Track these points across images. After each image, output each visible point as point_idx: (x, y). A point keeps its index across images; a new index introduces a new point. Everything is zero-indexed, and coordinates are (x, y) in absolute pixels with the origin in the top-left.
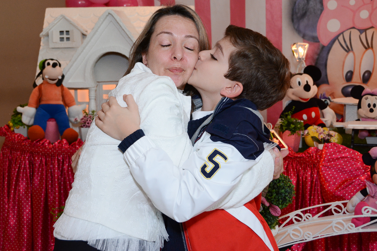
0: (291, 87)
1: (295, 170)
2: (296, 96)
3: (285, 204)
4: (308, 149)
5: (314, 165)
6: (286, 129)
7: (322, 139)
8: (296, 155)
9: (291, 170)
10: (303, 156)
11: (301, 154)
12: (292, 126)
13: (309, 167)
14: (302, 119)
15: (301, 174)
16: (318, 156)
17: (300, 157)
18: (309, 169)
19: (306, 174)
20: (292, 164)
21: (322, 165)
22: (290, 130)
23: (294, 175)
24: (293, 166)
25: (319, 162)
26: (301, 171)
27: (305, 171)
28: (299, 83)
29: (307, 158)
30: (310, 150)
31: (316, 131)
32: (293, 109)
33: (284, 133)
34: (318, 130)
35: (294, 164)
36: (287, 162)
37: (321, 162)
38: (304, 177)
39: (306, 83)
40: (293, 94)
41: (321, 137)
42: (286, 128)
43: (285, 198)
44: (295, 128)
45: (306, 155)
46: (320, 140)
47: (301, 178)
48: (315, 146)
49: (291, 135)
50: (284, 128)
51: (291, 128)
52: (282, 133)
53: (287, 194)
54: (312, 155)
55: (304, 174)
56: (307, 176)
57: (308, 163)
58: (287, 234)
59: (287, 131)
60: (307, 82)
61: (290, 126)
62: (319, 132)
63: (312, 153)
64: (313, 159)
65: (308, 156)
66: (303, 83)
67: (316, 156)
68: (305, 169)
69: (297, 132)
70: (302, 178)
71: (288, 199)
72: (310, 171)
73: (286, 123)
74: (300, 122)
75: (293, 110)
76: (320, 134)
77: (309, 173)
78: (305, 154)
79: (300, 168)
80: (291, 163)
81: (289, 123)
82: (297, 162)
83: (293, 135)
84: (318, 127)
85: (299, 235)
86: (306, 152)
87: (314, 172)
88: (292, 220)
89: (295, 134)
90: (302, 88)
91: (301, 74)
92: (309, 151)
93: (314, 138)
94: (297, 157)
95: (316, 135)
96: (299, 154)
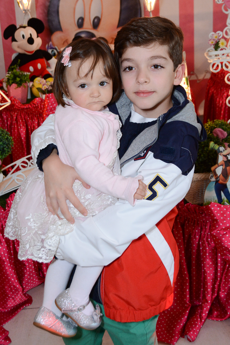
0: (16, 41)
1: (24, 120)
2: (21, 48)
3: (4, 154)
4: (33, 101)
5: (40, 115)
6: (13, 83)
7: (45, 90)
8: (22, 107)
9: (21, 121)
10: (29, 107)
11: (27, 105)
12: (18, 79)
13: (36, 117)
14: (29, 71)
15: (29, 124)
16: (42, 106)
17: (27, 108)
18: (36, 118)
19: (34, 123)
20: (21, 115)
21: (45, 114)
22: (17, 83)
23: (23, 125)
24: (21, 117)
25: (43, 111)
26: (29, 121)
27: (32, 121)
28: (23, 36)
29: (33, 108)
30: (36, 101)
31: (39, 82)
32: (19, 62)
33: (12, 86)
34: (41, 82)
35: (22, 115)
36: (16, 113)
37: (45, 111)
38: (32, 126)
39: (29, 36)
40: (18, 47)
41: (45, 88)
42: (12, 81)
43: (3, 149)
44: (21, 81)
45: (33, 106)
46: (45, 91)
47: (29, 127)
48: (41, 96)
49: (18, 87)
50: (11, 82)
51: (17, 81)
52: (9, 86)
53: (5, 146)
54: (37, 105)
55: (32, 124)
56: (34, 125)
57: (34, 114)
58: (12, 180)
59: (14, 84)
60: (31, 35)
61: (16, 79)
62: (42, 84)
63: (37, 104)
64: (38, 109)
65: (34, 107)
66: (27, 36)
67: (41, 107)
68: (32, 119)
69: (24, 85)
70: (31, 127)
71: (7, 150)
72: (37, 120)
73: (12, 76)
74: (27, 74)
75: (19, 64)
76: (44, 85)
77: (36, 122)
78: (31, 105)
79: (28, 119)
80: (19, 114)
81: (15, 76)
82: (25, 113)
83: (20, 87)
84: (41, 78)
85: (22, 179)
86: (32, 103)
87: (40, 121)
88: (18, 167)
89: (21, 87)
90: (25, 41)
91: (25, 27)
92: (34, 102)
93: (39, 89)
94: (24, 108)
95: (40, 86)
96: (25, 106)
